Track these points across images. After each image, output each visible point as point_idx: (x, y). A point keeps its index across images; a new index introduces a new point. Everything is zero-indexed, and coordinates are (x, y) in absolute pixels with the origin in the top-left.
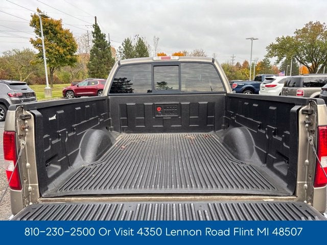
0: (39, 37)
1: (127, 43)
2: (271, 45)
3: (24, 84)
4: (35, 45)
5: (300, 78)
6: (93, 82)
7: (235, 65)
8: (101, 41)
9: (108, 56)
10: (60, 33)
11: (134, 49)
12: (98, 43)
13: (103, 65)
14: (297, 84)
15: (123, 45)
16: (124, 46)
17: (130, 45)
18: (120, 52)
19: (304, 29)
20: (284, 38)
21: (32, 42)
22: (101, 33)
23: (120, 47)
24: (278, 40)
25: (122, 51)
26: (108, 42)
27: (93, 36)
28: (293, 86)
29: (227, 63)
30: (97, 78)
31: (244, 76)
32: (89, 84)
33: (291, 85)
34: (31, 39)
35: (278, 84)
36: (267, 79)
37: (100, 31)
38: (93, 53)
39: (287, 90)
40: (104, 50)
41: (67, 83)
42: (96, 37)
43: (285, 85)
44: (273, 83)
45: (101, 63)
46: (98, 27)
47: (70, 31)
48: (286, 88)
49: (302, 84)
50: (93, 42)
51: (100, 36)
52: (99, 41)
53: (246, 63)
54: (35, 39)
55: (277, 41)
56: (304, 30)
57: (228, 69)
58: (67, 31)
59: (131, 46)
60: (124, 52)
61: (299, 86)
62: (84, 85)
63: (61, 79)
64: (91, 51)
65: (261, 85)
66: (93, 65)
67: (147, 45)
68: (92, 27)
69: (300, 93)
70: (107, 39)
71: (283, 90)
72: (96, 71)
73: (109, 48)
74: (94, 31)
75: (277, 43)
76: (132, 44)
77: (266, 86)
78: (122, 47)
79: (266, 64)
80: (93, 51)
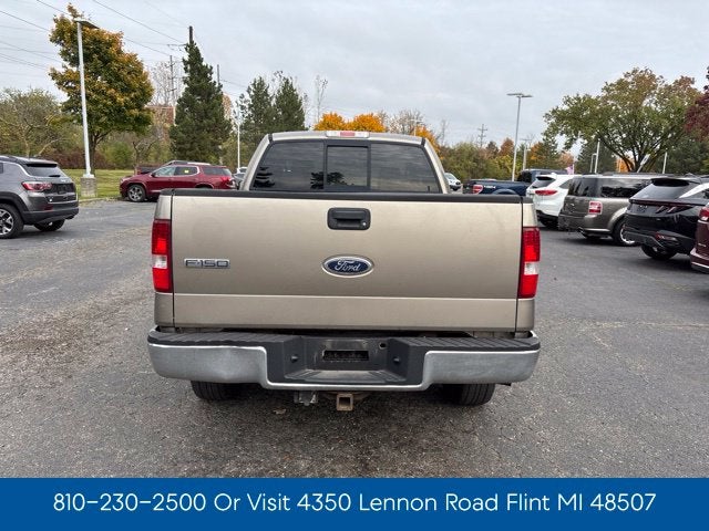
0: (69, 67)
1: (259, 90)
2: (554, 112)
3: (54, 166)
4: (59, 84)
5: (596, 179)
6: (187, 169)
7: (485, 146)
8: (203, 82)
9: (215, 115)
10: (117, 61)
11: (273, 102)
12: (195, 85)
13: (205, 133)
14: (591, 189)
15: (249, 92)
16: (252, 93)
17: (266, 94)
18: (243, 108)
19: (620, 82)
20: (579, 99)
21: (54, 75)
22: (204, 63)
23: (242, 96)
24: (568, 101)
25: (246, 105)
26: (217, 85)
27: (185, 69)
28: (584, 195)
29: (468, 142)
30: (191, 160)
31: (503, 171)
32: (178, 171)
33: (580, 191)
34: (53, 69)
35: (560, 190)
36: (540, 178)
37: (201, 60)
38: (183, 105)
39: (573, 200)
40: (208, 101)
41: (123, 168)
42: (192, 72)
43: (570, 193)
44: (550, 187)
45: (200, 128)
46: (197, 51)
47: (139, 58)
48: (572, 197)
49: (599, 190)
50: (185, 82)
51: (199, 71)
52: (199, 82)
53: (508, 143)
54: (61, 70)
55: (565, 103)
56: (621, 85)
57: (470, 155)
58: (132, 58)
59: (268, 95)
60: (250, 106)
61: (594, 195)
62: (167, 174)
63: (110, 159)
64: (179, 101)
65: (528, 190)
66: (183, 132)
67: (301, 95)
68: (183, 48)
69: (595, 208)
70: (214, 78)
71: (567, 200)
72: (188, 146)
73: (220, 97)
74: (187, 58)
75: (566, 107)
76: (270, 92)
77: (537, 192)
78: (247, 97)
79: (550, 148)
80: (185, 102)
